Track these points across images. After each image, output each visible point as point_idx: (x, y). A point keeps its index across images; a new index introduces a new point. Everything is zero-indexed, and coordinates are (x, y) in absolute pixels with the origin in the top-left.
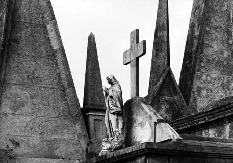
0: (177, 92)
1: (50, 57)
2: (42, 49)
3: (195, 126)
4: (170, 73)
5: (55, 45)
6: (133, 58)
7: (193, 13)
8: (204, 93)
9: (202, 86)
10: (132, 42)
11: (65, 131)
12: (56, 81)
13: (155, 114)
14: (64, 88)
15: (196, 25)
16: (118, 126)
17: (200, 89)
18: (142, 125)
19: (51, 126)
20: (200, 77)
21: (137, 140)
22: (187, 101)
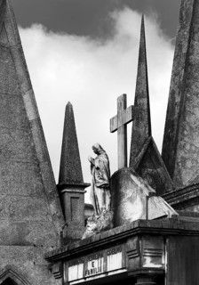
0: (160, 164)
1: (25, 129)
2: (17, 120)
3: (186, 201)
4: (151, 143)
5: (31, 116)
6: (120, 125)
7: (173, 80)
8: (189, 164)
9: (187, 156)
10: (119, 108)
11: (38, 212)
12: (30, 155)
13: (146, 186)
14: (39, 162)
15: (177, 92)
16: (105, 202)
17: (184, 160)
18: (131, 200)
19: (23, 206)
20: (184, 147)
21: (127, 218)
22: (172, 174)
